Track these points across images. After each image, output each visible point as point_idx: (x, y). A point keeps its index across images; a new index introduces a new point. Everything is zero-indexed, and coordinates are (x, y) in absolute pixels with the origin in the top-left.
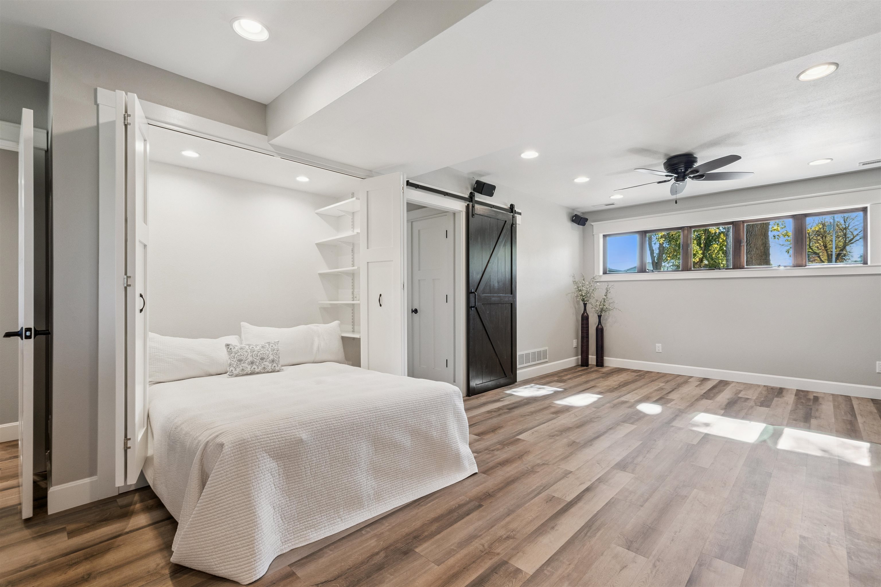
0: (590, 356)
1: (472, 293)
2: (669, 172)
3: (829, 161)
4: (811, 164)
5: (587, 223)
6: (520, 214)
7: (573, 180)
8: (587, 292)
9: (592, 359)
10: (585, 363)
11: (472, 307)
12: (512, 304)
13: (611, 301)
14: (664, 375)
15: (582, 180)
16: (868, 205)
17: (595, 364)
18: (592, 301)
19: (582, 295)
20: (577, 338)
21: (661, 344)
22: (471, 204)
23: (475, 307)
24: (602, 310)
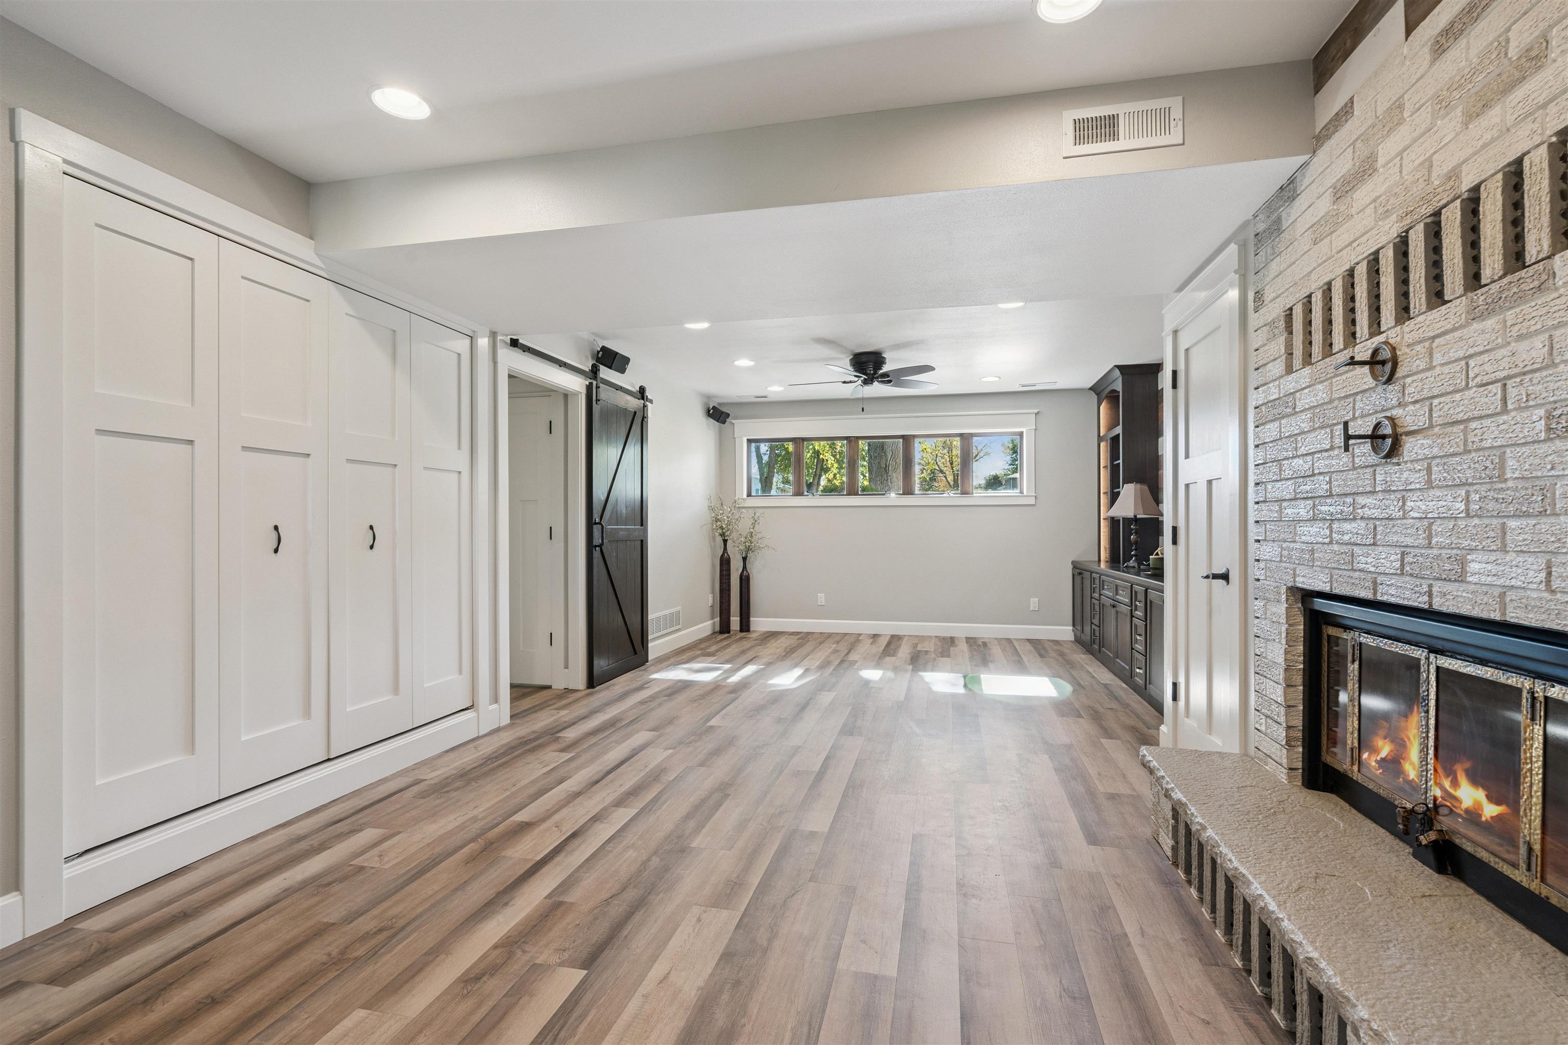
0: (731, 619)
1: (596, 523)
2: (856, 371)
3: (997, 379)
4: (983, 380)
5: (728, 420)
6: (651, 402)
7: (733, 362)
8: (729, 524)
9: (735, 621)
10: (725, 628)
11: (596, 546)
12: (642, 541)
13: (759, 536)
14: (830, 635)
15: (744, 363)
16: (1024, 430)
17: (739, 629)
18: (734, 535)
19: (722, 528)
20: (713, 592)
21: (823, 594)
22: (594, 383)
23: (600, 546)
24: (748, 549)
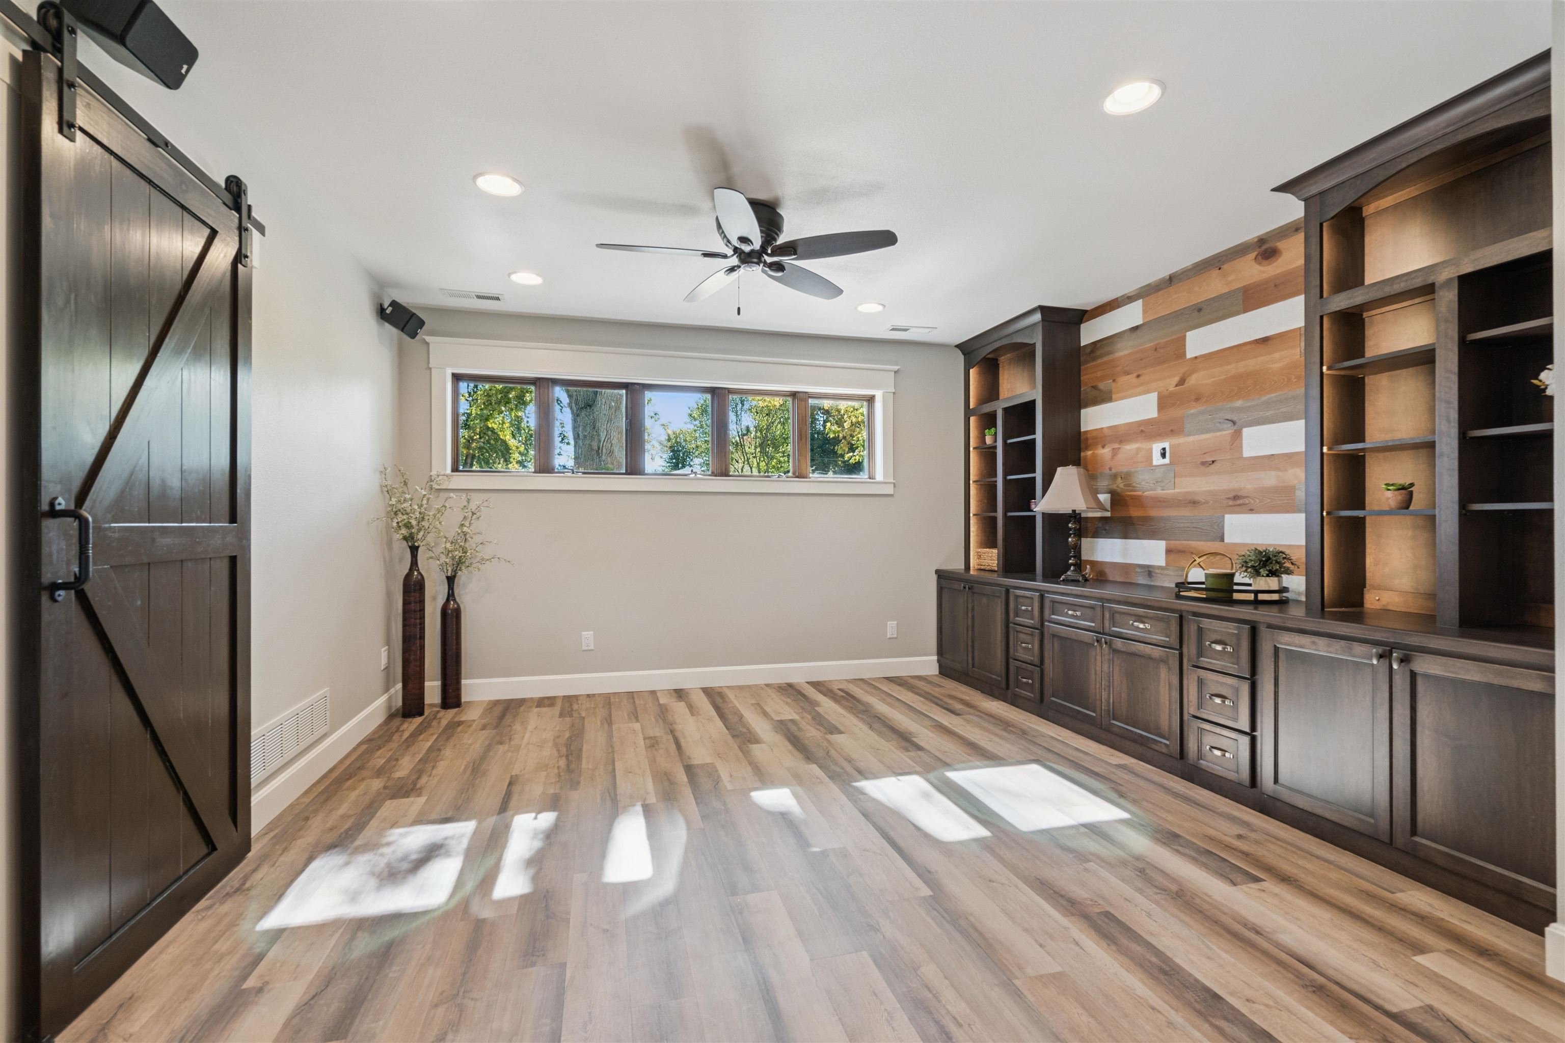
0: (427, 684)
4: (860, 307)
5: (420, 332)
8: (422, 518)
9: (432, 689)
10: (412, 704)
11: (54, 587)
12: (233, 560)
13: (478, 539)
16: (876, 393)
17: (440, 702)
18: (432, 539)
19: (408, 526)
20: (388, 642)
21: (592, 632)
23: (77, 585)
24: (459, 564)
